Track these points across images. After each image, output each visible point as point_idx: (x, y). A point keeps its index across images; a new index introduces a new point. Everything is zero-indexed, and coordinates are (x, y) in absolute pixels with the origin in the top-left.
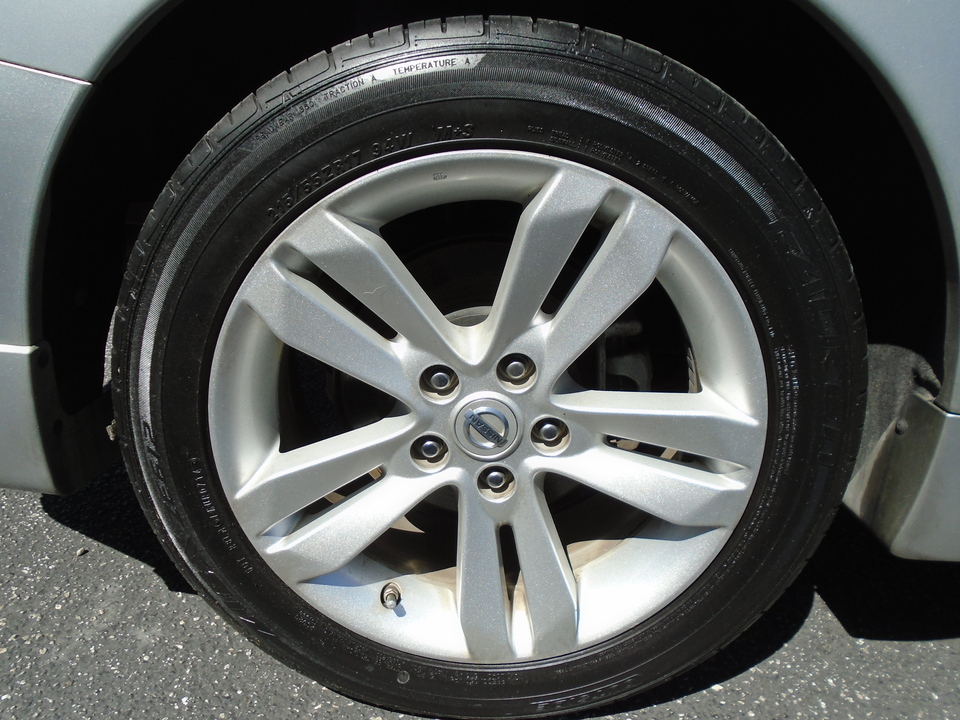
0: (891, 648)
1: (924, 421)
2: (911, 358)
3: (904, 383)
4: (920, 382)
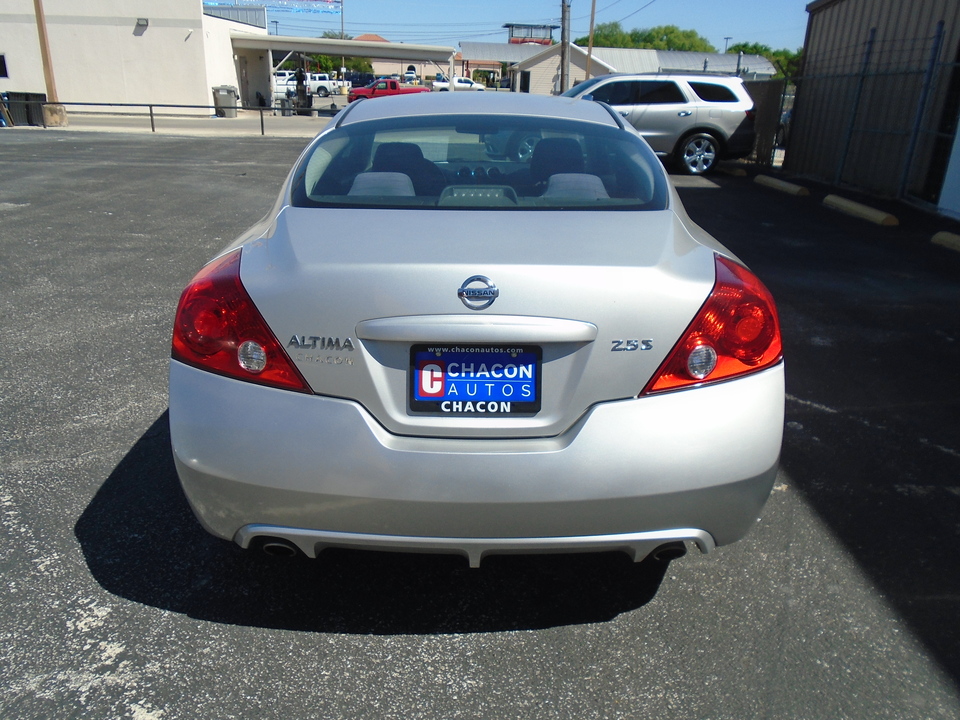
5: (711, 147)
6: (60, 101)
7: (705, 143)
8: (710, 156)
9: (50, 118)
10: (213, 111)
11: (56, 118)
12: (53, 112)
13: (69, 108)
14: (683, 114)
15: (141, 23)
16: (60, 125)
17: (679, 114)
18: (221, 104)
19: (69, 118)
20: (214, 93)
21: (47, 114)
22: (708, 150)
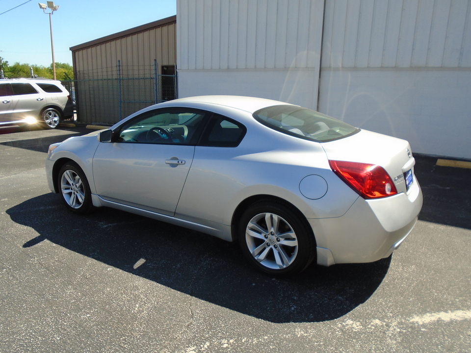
5: (56, 115)
7: (52, 113)
8: (56, 119)
14: (39, 100)
17: (37, 100)
22: (55, 116)
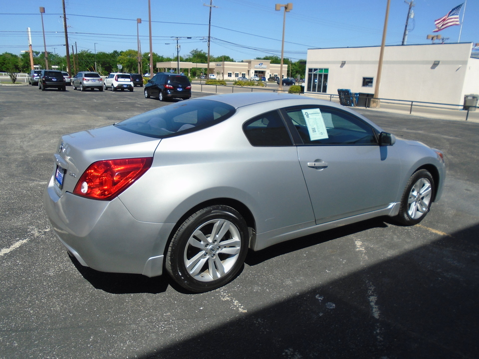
0: (256, 266)
1: (254, 235)
2: (252, 228)
3: (251, 231)
4: (253, 231)
6: (379, 97)
9: (372, 104)
10: (462, 107)
11: (375, 104)
12: (374, 102)
13: (381, 100)
15: (436, 63)
16: (375, 108)
18: (468, 104)
19: (381, 105)
20: (465, 98)
21: (372, 102)
